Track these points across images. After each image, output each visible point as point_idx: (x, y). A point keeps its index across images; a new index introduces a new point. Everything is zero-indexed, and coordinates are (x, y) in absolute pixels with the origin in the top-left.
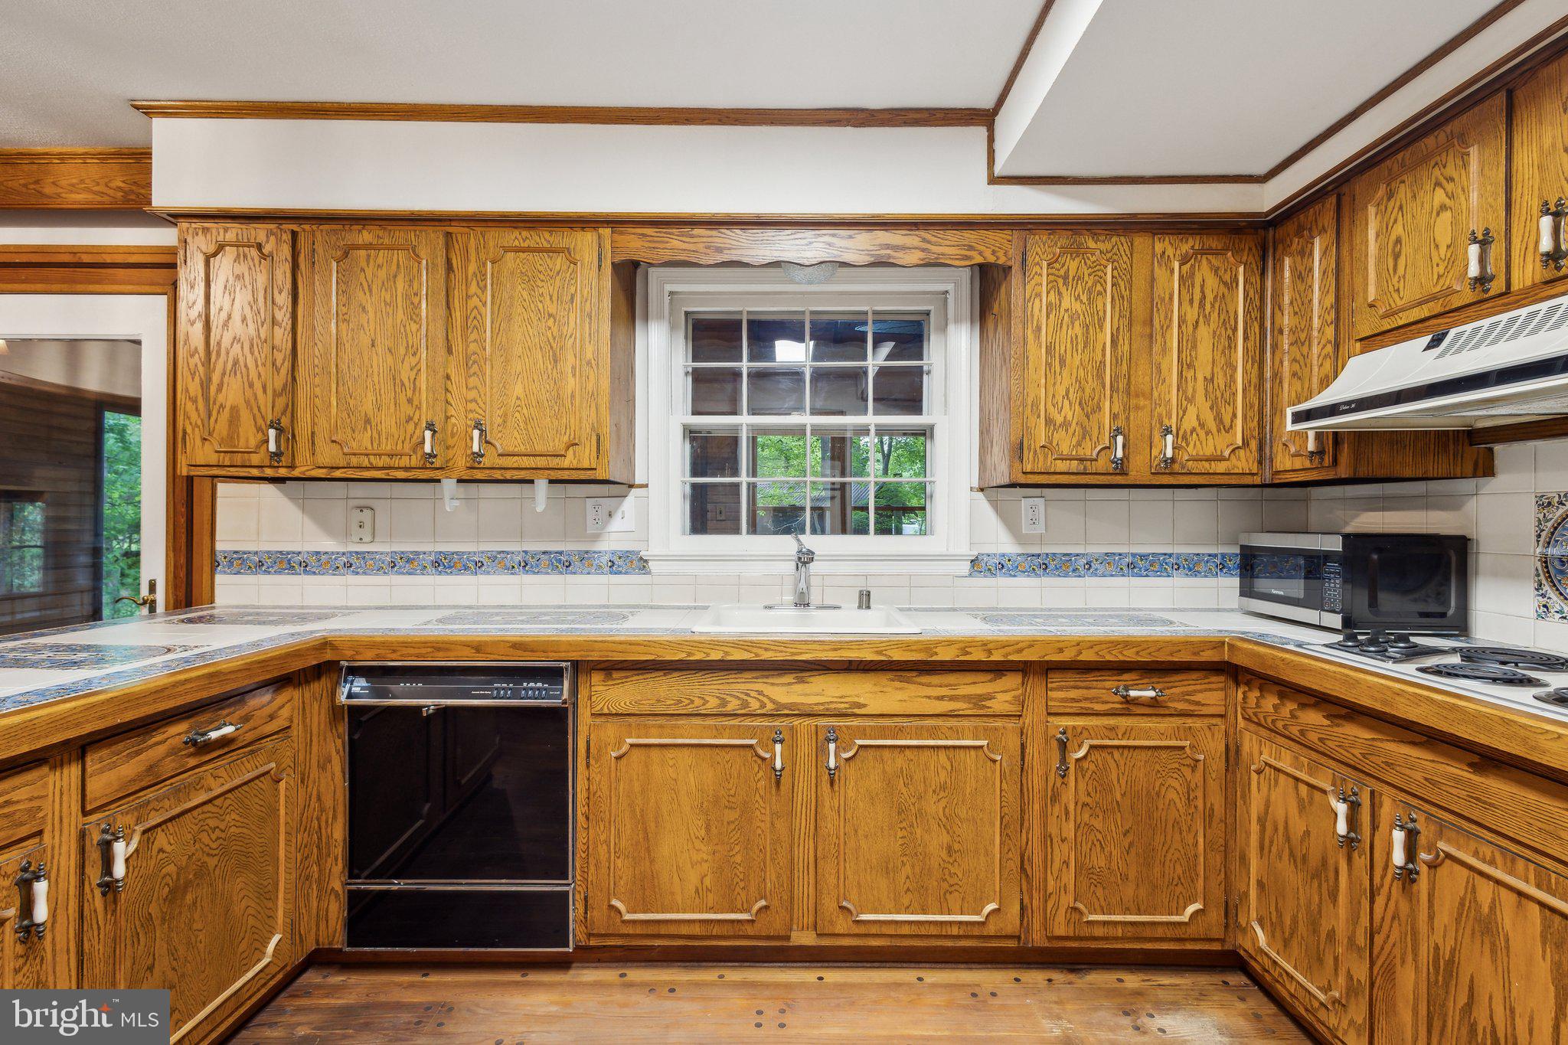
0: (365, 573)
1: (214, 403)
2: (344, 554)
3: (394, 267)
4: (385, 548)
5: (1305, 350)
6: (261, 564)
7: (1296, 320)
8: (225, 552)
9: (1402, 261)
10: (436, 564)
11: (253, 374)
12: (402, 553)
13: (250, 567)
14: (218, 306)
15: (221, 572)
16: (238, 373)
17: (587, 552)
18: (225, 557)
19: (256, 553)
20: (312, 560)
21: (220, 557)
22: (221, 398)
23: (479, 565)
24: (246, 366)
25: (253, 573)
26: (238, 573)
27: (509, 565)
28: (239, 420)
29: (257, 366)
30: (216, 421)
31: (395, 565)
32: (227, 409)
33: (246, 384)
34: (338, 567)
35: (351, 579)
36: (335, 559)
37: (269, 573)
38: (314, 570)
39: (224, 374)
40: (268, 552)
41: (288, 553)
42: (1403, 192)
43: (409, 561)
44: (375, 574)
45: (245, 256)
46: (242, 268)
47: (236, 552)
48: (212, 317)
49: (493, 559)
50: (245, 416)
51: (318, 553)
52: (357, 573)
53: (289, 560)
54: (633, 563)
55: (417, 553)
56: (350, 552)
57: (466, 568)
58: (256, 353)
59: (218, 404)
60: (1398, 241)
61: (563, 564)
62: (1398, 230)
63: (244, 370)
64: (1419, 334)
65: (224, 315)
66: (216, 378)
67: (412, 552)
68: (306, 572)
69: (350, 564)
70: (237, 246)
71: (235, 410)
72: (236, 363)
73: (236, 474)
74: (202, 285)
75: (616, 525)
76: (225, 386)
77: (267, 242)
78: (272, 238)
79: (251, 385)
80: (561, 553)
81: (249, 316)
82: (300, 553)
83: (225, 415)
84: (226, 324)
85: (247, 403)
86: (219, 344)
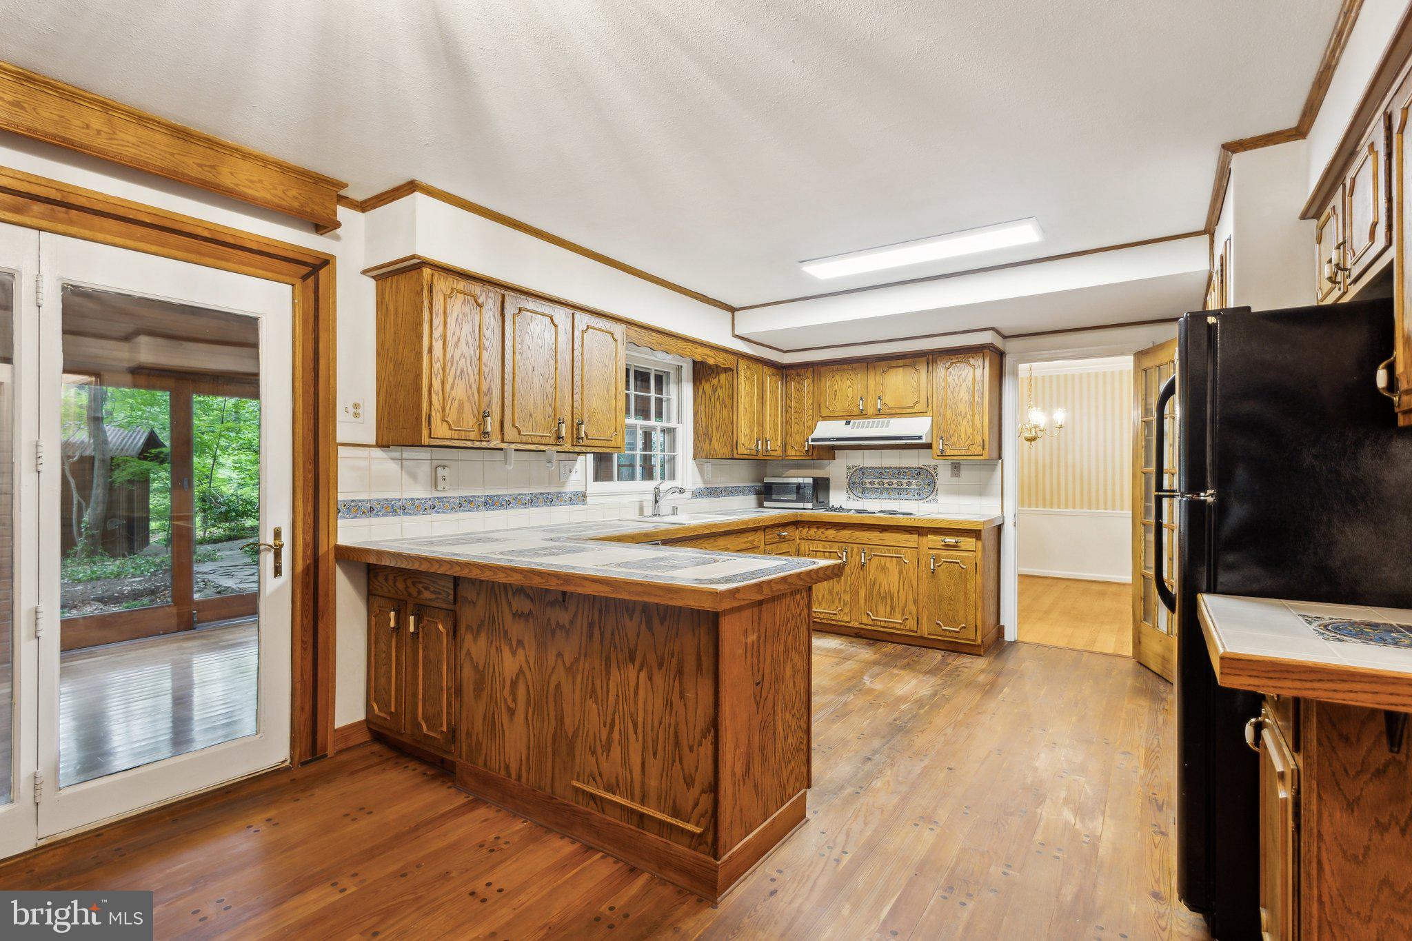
0: (443, 512)
1: (449, 397)
2: (430, 499)
3: (543, 326)
4: (456, 494)
5: (801, 416)
6: (372, 509)
7: (797, 405)
8: (344, 501)
9: (837, 397)
10: (485, 504)
11: (472, 380)
12: (466, 497)
13: (364, 512)
14: (452, 332)
15: (341, 518)
16: (463, 378)
17: (560, 493)
18: (345, 506)
19: (368, 501)
20: (408, 505)
21: (340, 506)
22: (453, 393)
23: (509, 503)
24: (468, 374)
25: (366, 517)
26: (355, 517)
27: (524, 502)
28: (463, 410)
29: (474, 375)
30: (450, 408)
31: (461, 506)
32: (457, 401)
33: (468, 386)
34: (426, 509)
35: (435, 516)
36: (425, 503)
37: (378, 516)
38: (410, 512)
39: (455, 377)
40: (377, 500)
41: (392, 500)
42: (837, 377)
43: (470, 502)
44: (450, 513)
45: (468, 302)
46: (467, 309)
47: (353, 501)
48: (448, 338)
49: (516, 499)
50: (467, 407)
51: (413, 499)
52: (439, 513)
53: (393, 506)
54: (582, 497)
55: (474, 497)
56: (434, 498)
57: (502, 505)
58: (474, 366)
59: (451, 398)
60: (836, 391)
61: (549, 500)
62: (836, 387)
63: (466, 376)
64: (844, 419)
65: (455, 339)
66: (450, 380)
67: (471, 496)
68: (404, 514)
69: (433, 507)
70: (464, 294)
71: (461, 403)
72: (462, 371)
73: (458, 445)
74: (442, 314)
75: (573, 477)
76: (456, 385)
77: (481, 295)
78: (484, 293)
79: (471, 387)
80: (548, 494)
81: (470, 341)
82: (400, 500)
83: (456, 405)
84: (456, 345)
85: (468, 398)
86: (452, 356)
